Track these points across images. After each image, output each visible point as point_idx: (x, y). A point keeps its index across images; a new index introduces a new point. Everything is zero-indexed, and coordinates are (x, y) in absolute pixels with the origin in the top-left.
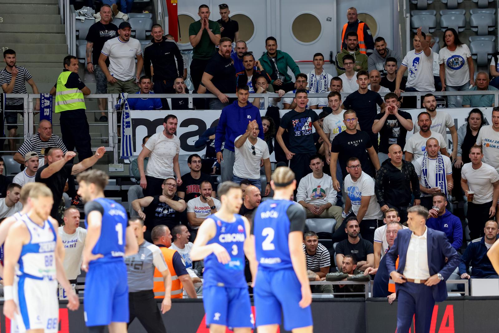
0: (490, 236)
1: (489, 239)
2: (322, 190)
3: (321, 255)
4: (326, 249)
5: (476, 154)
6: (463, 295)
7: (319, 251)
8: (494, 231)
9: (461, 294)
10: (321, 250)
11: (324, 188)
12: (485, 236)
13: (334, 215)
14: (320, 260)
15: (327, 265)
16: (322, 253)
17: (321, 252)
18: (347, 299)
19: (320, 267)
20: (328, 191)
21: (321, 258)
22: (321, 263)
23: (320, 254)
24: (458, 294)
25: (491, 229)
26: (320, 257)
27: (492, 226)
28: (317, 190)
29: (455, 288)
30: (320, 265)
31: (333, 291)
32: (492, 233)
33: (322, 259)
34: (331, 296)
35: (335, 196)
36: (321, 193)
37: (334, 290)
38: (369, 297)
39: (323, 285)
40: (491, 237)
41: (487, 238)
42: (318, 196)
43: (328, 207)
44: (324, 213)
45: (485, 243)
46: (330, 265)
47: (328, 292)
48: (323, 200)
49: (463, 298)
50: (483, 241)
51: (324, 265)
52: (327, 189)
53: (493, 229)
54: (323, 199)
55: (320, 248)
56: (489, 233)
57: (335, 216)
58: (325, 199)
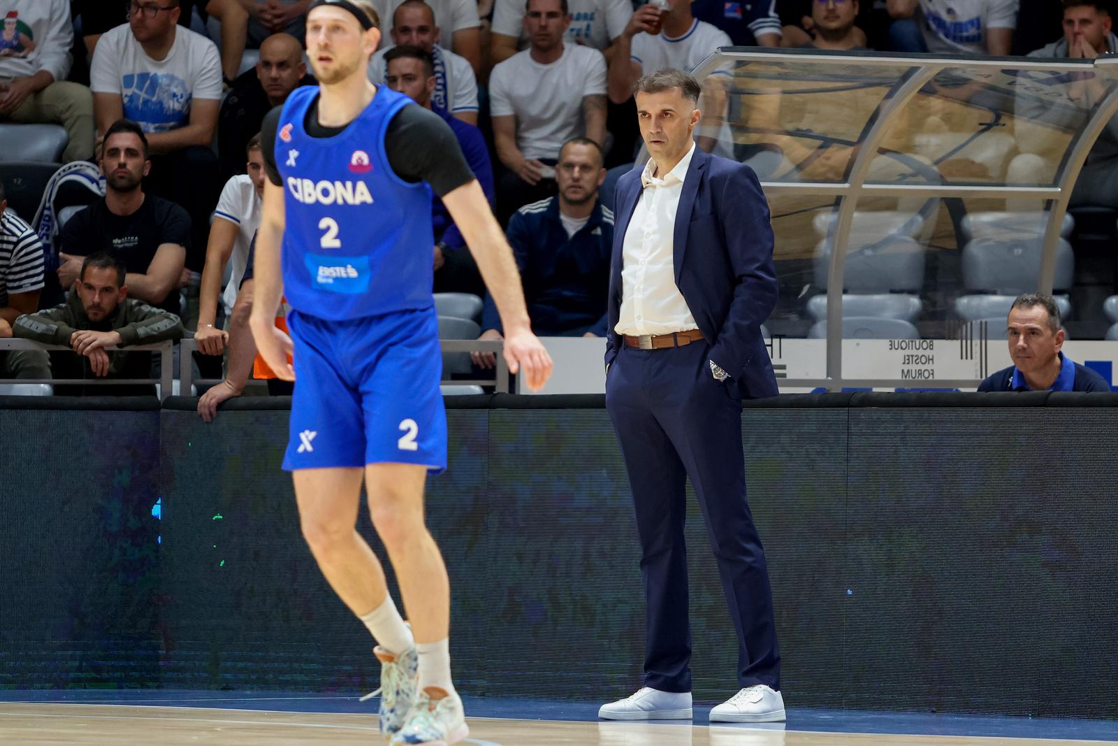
0: (575, 192)
1: (571, 202)
2: (22, 27)
3: (11, 252)
4: (30, 231)
5: (544, 16)
6: (488, 390)
7: (5, 238)
8: (588, 177)
9: (484, 388)
10: (14, 234)
11: (29, 18)
12: (560, 194)
13: (62, 112)
14: (8, 267)
15: (33, 284)
16: (16, 244)
17: (15, 239)
18: (96, 400)
19: (10, 292)
20: (43, 30)
21: (13, 262)
22: (11, 277)
23: (11, 247)
24: (475, 389)
25: (577, 169)
26: (8, 259)
27: (582, 159)
28: (7, 26)
29: (465, 369)
30: (10, 285)
31: (49, 371)
32: (582, 183)
33: (17, 265)
34: (42, 389)
35: (67, 49)
36: (17, 37)
37: (52, 369)
38: (174, 394)
39: (16, 352)
40: (578, 197)
41: (565, 198)
42: (6, 46)
43: (41, 83)
44: (25, 108)
45: (563, 217)
46: (43, 285)
47: (33, 375)
48: (22, 61)
49: (489, 401)
50: (554, 209)
51: (20, 287)
52: (39, 22)
53: (584, 167)
54: (24, 57)
55: (8, 225)
56: (570, 182)
57: (64, 117)
58: (31, 56)
